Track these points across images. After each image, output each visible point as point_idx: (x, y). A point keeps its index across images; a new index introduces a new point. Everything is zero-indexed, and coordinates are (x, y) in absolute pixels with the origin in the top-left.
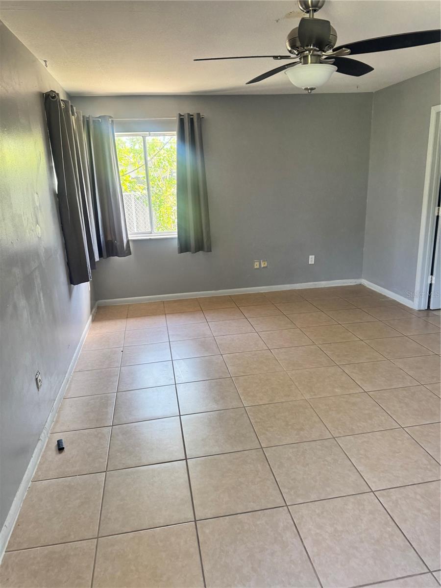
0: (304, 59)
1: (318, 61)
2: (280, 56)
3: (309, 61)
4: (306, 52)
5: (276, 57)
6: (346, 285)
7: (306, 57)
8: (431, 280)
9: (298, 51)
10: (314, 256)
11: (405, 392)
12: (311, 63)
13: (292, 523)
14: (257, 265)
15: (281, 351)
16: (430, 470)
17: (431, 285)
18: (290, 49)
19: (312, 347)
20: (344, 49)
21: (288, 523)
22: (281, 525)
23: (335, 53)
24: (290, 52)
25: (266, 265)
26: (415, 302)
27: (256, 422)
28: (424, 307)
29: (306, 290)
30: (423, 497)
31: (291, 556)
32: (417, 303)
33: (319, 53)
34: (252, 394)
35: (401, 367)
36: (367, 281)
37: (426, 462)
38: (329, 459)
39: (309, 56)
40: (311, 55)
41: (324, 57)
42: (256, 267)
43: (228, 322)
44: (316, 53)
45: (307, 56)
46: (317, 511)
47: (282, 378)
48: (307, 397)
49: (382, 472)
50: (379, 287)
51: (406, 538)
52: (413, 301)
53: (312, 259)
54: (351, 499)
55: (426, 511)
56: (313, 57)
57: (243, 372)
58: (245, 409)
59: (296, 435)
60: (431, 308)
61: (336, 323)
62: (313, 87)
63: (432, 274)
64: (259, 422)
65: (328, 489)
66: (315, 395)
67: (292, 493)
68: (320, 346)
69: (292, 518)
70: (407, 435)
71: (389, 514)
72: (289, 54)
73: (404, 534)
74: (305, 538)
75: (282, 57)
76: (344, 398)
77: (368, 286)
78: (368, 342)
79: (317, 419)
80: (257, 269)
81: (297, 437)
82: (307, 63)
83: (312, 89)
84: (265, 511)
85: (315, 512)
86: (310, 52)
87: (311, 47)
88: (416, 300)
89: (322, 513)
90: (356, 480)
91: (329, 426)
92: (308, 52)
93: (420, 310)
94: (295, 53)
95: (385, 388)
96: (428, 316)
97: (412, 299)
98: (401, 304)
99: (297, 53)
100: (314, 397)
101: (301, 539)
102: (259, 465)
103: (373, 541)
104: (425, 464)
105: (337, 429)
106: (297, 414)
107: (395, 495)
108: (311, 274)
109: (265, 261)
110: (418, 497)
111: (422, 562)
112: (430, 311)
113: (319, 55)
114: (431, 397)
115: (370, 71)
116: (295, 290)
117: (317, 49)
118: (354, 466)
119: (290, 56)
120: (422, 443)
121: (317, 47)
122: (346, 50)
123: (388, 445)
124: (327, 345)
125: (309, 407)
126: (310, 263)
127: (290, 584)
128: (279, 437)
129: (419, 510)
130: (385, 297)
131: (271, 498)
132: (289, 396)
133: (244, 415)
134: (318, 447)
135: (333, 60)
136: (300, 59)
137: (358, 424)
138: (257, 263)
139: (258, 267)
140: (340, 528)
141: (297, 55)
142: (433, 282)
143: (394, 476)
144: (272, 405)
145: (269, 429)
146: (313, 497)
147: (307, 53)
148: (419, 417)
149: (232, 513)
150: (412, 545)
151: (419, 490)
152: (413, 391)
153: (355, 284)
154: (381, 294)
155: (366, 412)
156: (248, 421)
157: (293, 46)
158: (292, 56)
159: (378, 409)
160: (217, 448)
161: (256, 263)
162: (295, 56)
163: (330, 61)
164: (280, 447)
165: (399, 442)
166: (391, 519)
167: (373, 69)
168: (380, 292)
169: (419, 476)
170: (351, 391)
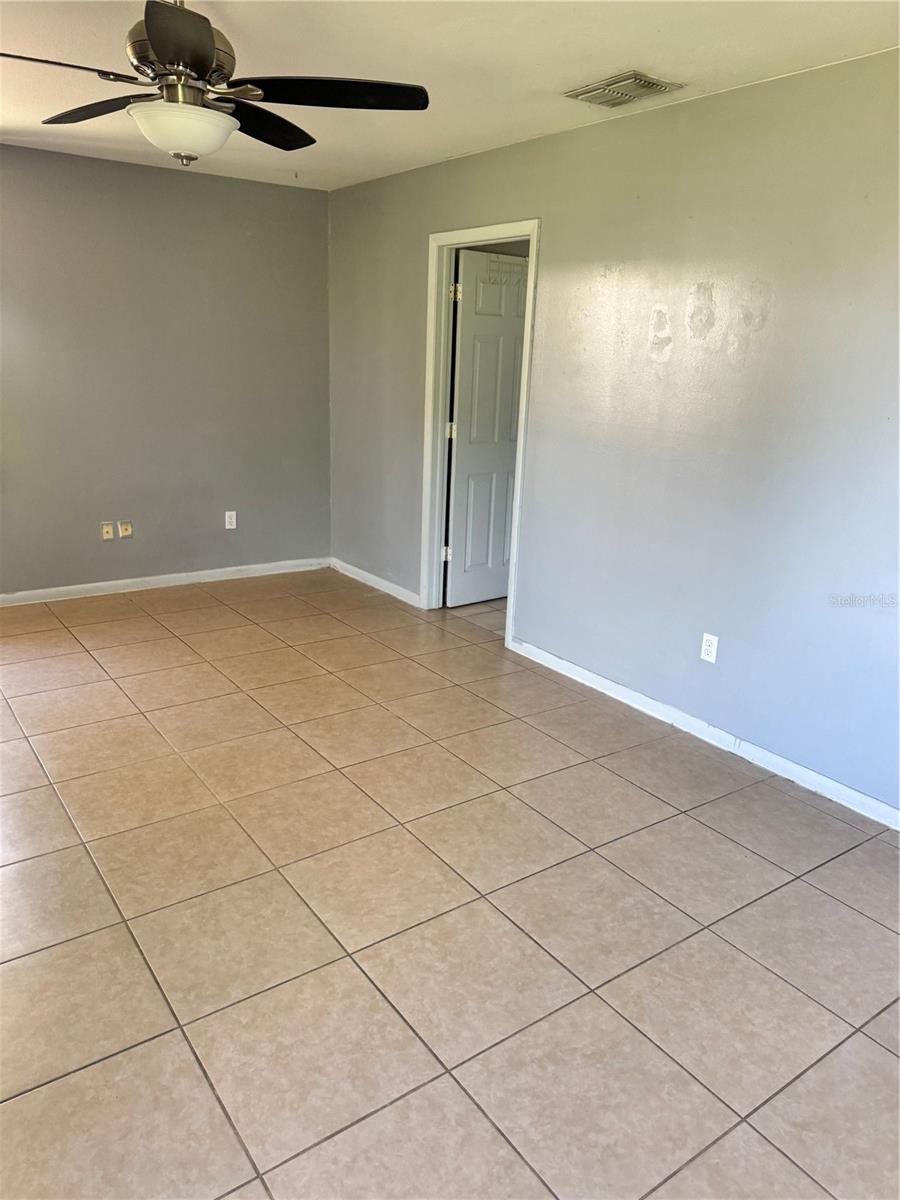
0: (168, 92)
1: (199, 100)
2: (113, 74)
3: (181, 98)
4: (171, 77)
5: (104, 74)
6: (302, 570)
7: (172, 87)
8: (446, 555)
9: (153, 70)
10: (234, 513)
11: (405, 759)
12: (184, 102)
13: (193, 1058)
14: (107, 532)
15: (169, 713)
16: (448, 892)
17: (446, 563)
18: (135, 62)
19: (235, 697)
20: (249, 86)
21: (183, 1061)
22: (169, 1068)
23: (232, 90)
24: (137, 68)
25: (130, 532)
26: (421, 595)
27: (111, 870)
28: (437, 603)
29: (222, 583)
30: (435, 943)
31: (190, 1124)
32: (424, 597)
33: (200, 84)
34: (101, 812)
35: (400, 714)
36: (339, 561)
37: (440, 878)
38: (267, 912)
39: (180, 86)
40: (182, 85)
41: (211, 96)
42: (106, 537)
43: (42, 662)
44: (192, 82)
45: (175, 86)
46: (244, 1021)
47: (170, 769)
48: (224, 798)
49: (365, 914)
50: (360, 571)
51: (408, 1024)
52: (419, 594)
53: (230, 520)
54: (310, 979)
55: (440, 966)
56: (186, 90)
57: (79, 770)
58: (85, 847)
59: (200, 878)
60: (449, 605)
61: (284, 645)
62: (193, 154)
63: (447, 544)
64: (119, 869)
65: (265, 972)
66: (240, 792)
67: (191, 997)
68: (251, 693)
69: (192, 1048)
70: (409, 836)
71: (378, 989)
72: (135, 74)
73: (404, 1019)
74: (219, 1081)
75: (119, 77)
76: (296, 787)
77: (341, 571)
78: (341, 674)
79: (241, 838)
80: (108, 540)
81: (202, 882)
82: (177, 102)
83: (190, 158)
84: (132, 1050)
85: (240, 1022)
86: (179, 79)
87: (181, 68)
88: (424, 591)
89: (253, 1020)
90: (319, 941)
91: (266, 846)
92: (175, 77)
93: (430, 610)
94: (148, 75)
95: (373, 756)
96: (444, 619)
97: (416, 590)
98: (400, 602)
99: (151, 75)
100: (239, 796)
101: (211, 1085)
102: (118, 958)
103: (350, 1046)
104: (439, 883)
105: (282, 849)
106: (202, 837)
107: (389, 950)
108: (230, 549)
109: (126, 523)
110: (428, 945)
111: (434, 1059)
112: (448, 611)
113: (199, 89)
114: (447, 760)
115: (308, 145)
116: (200, 583)
117: (193, 74)
118: (316, 915)
119: (136, 79)
120: (433, 846)
121: (192, 70)
122: (253, 91)
123: (376, 862)
124: (265, 690)
125: (228, 817)
126: (227, 527)
127: (188, 1182)
128: (162, 890)
129: (428, 969)
130: (372, 589)
131: (146, 1020)
132: (184, 803)
133: (83, 861)
134: (246, 893)
135: (232, 105)
136: (160, 88)
137: (324, 833)
138: (110, 529)
139: (110, 536)
140: (287, 1040)
141: (153, 79)
142: (450, 558)
143: (388, 917)
144: (147, 829)
145: (139, 878)
146: (236, 994)
147: (174, 80)
148: (430, 800)
149: (53, 1077)
150: (417, 1034)
151: (428, 931)
152: (419, 754)
153: (319, 567)
154: (364, 585)
155: (338, 807)
156: (94, 871)
157: (143, 58)
158: (141, 78)
159: (359, 796)
160: (18, 943)
161: (105, 529)
162: (149, 80)
163: (227, 108)
164: (167, 911)
165: (396, 852)
166: (382, 998)
167: (313, 141)
168: (363, 581)
169: (429, 905)
170: (310, 773)
